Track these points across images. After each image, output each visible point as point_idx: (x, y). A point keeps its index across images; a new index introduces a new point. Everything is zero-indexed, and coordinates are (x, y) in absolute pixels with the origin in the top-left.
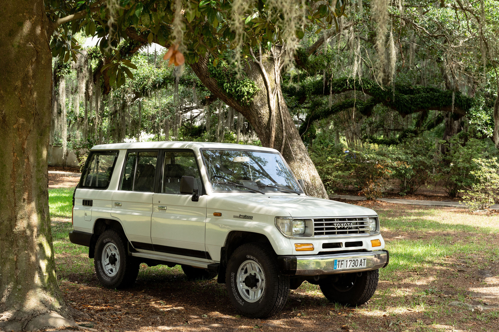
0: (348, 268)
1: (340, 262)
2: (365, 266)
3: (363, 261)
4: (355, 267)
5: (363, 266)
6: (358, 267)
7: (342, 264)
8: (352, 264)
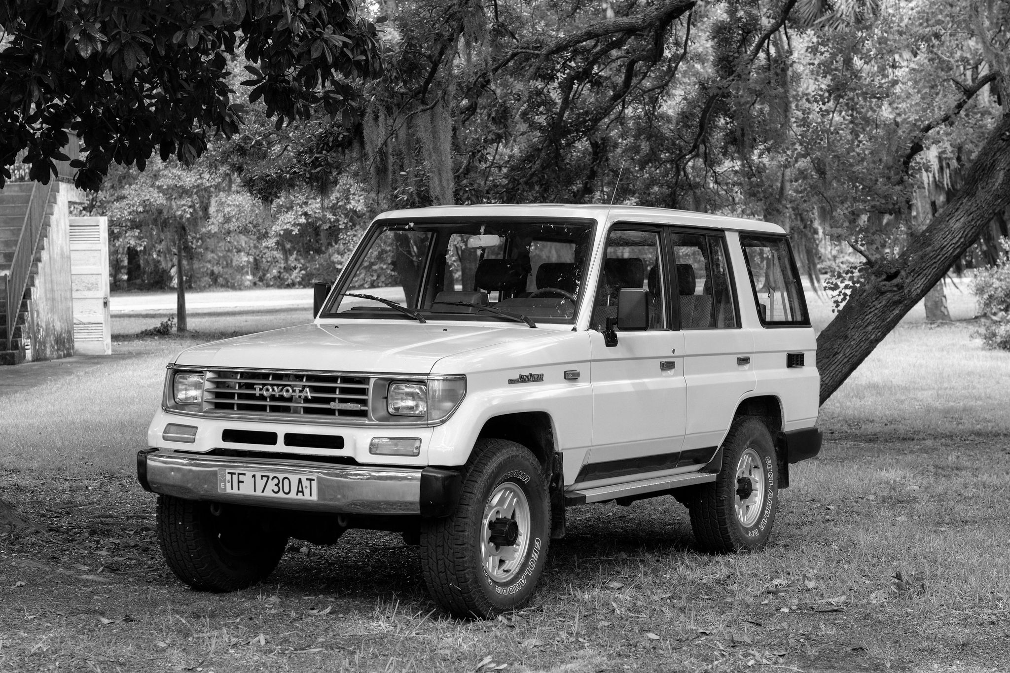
0: (259, 493)
1: (235, 477)
2: (315, 497)
3: (305, 483)
4: (281, 495)
5: (307, 497)
6: (293, 495)
7: (239, 482)
8: (272, 485)
